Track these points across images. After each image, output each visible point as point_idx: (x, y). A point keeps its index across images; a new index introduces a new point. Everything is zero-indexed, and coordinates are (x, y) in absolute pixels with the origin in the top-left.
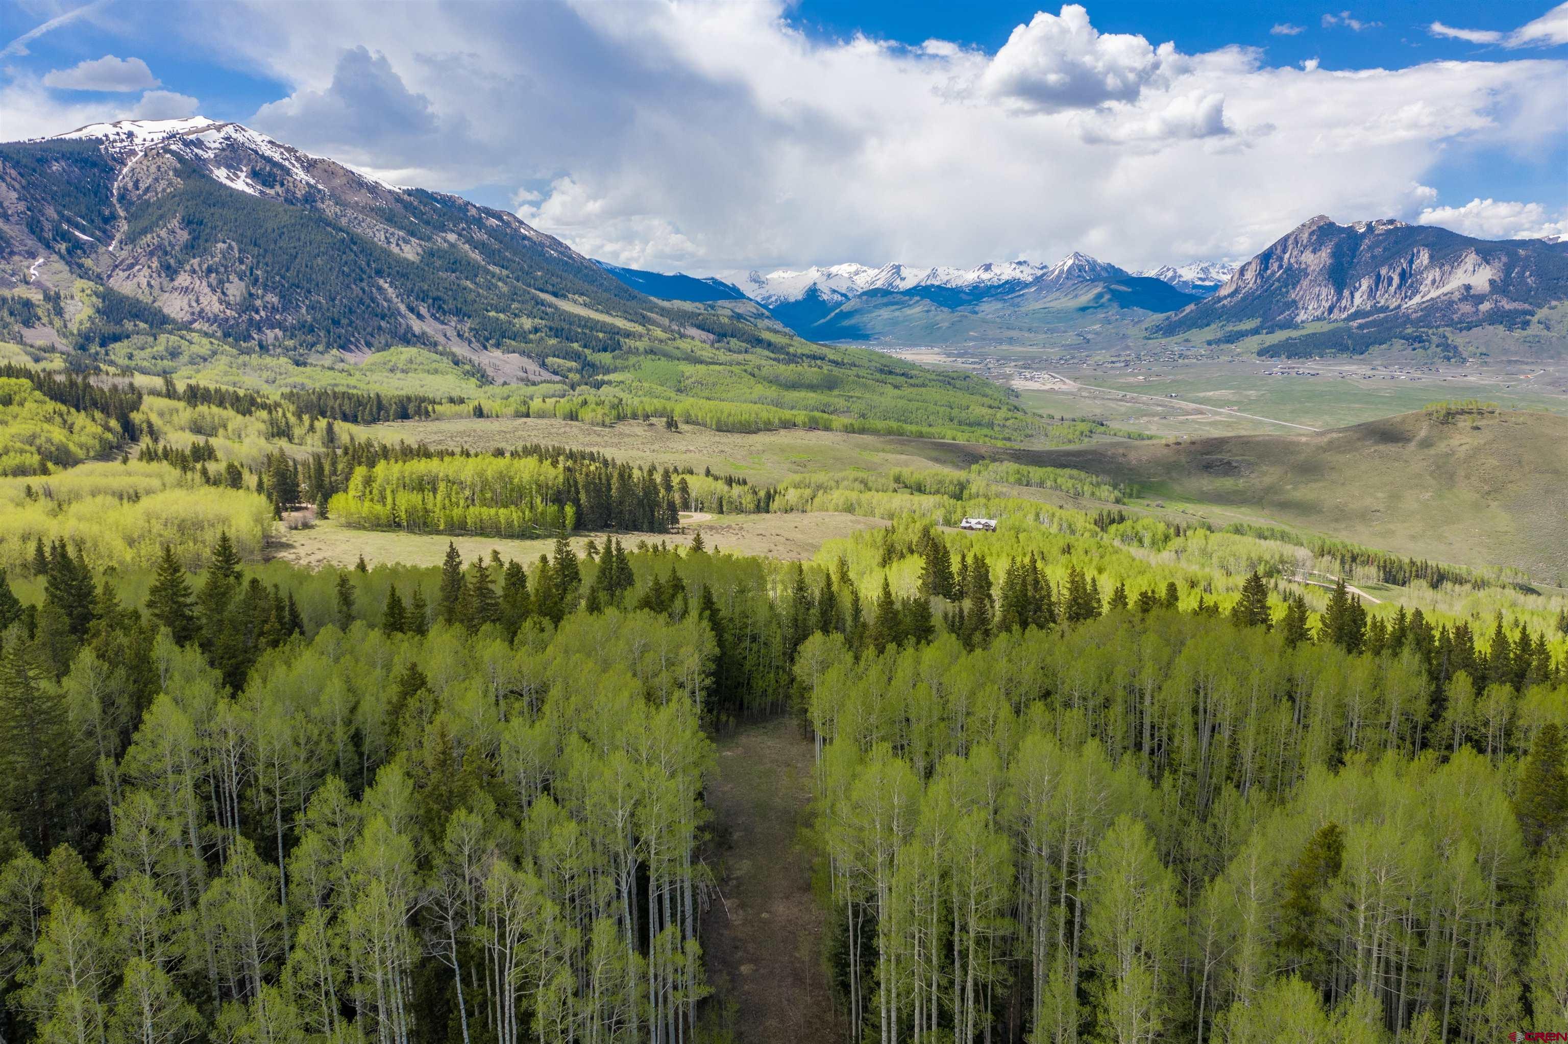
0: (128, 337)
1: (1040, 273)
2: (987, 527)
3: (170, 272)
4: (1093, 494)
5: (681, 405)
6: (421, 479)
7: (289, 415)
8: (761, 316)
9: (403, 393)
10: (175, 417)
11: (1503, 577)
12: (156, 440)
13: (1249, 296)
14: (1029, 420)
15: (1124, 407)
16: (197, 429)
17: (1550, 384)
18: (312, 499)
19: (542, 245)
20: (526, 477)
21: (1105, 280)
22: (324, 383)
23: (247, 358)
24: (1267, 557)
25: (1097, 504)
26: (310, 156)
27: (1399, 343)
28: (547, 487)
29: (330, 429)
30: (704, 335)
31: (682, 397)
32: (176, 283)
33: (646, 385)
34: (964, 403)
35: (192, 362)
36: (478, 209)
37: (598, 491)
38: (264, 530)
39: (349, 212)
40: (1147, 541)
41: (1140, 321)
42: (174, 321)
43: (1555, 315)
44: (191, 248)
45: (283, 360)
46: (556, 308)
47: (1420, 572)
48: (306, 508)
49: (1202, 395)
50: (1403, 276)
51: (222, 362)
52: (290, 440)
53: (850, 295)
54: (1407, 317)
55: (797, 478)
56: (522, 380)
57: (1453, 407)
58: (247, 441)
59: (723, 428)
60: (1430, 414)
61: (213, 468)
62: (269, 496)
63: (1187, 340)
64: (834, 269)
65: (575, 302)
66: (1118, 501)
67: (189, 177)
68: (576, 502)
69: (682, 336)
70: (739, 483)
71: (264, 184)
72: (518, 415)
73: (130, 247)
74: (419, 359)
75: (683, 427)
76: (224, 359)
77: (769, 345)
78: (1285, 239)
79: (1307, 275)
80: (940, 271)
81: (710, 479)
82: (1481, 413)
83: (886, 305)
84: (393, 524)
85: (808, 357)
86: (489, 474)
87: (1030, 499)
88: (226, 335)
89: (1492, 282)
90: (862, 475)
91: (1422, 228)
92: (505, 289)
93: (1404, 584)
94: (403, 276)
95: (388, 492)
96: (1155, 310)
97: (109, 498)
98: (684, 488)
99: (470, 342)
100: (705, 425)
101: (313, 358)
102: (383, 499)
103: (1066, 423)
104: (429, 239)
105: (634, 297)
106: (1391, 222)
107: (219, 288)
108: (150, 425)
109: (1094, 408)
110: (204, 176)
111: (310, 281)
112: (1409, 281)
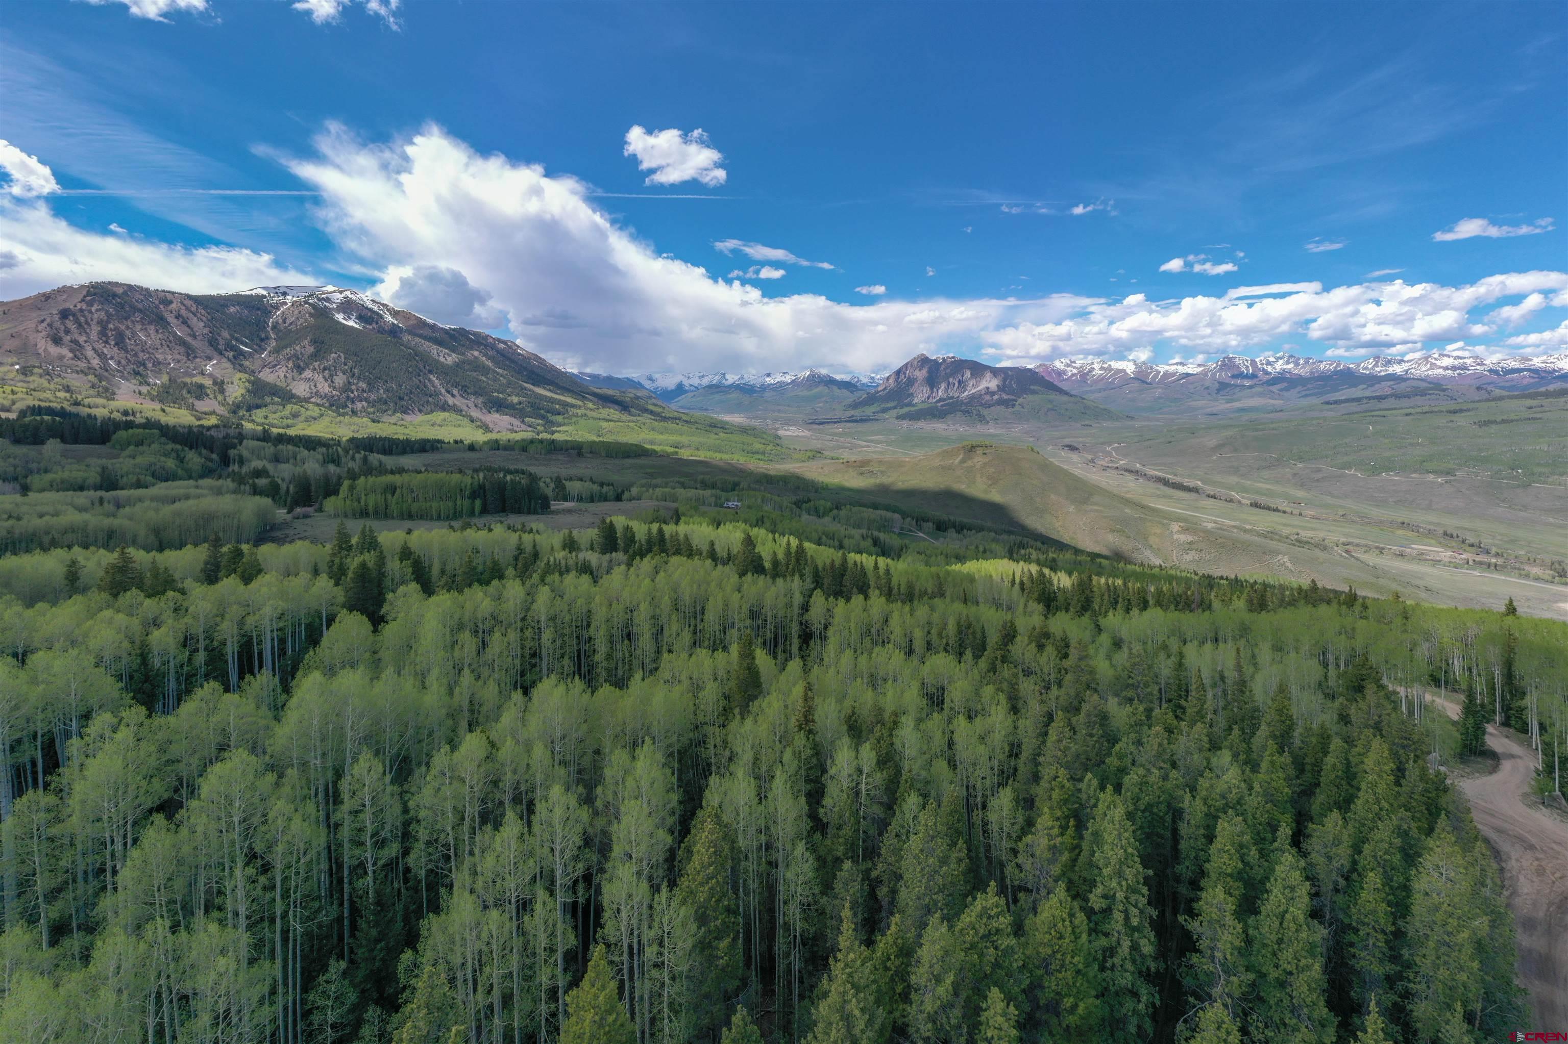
0: (266, 406)
1: (794, 378)
2: (737, 506)
3: (300, 369)
8: (651, 397)
10: (261, 452)
13: (891, 390)
14: (783, 451)
15: (831, 444)
20: (453, 484)
21: (824, 382)
22: (389, 432)
24: (878, 519)
26: (396, 309)
27: (959, 414)
28: (466, 490)
29: (365, 458)
32: (303, 376)
33: (580, 433)
36: (494, 339)
39: (417, 339)
42: (299, 397)
43: (1026, 401)
44: (315, 356)
45: (365, 419)
46: (533, 391)
49: (869, 438)
50: (959, 382)
51: (326, 421)
53: (699, 387)
54: (962, 401)
57: (977, 444)
60: (966, 447)
61: (260, 482)
65: (545, 389)
67: (319, 317)
68: (483, 498)
69: (603, 406)
70: (608, 485)
71: (366, 323)
73: (276, 355)
74: (450, 419)
77: (651, 412)
78: (907, 364)
79: (917, 381)
80: (746, 376)
82: (987, 446)
83: (717, 393)
88: (331, 405)
89: (998, 386)
91: (966, 361)
92: (504, 381)
94: (445, 373)
95: (363, 495)
99: (481, 409)
101: (385, 418)
102: (359, 499)
103: (801, 452)
104: (463, 354)
106: (953, 357)
107: (330, 379)
110: (329, 317)
111: (388, 375)
112: (962, 385)
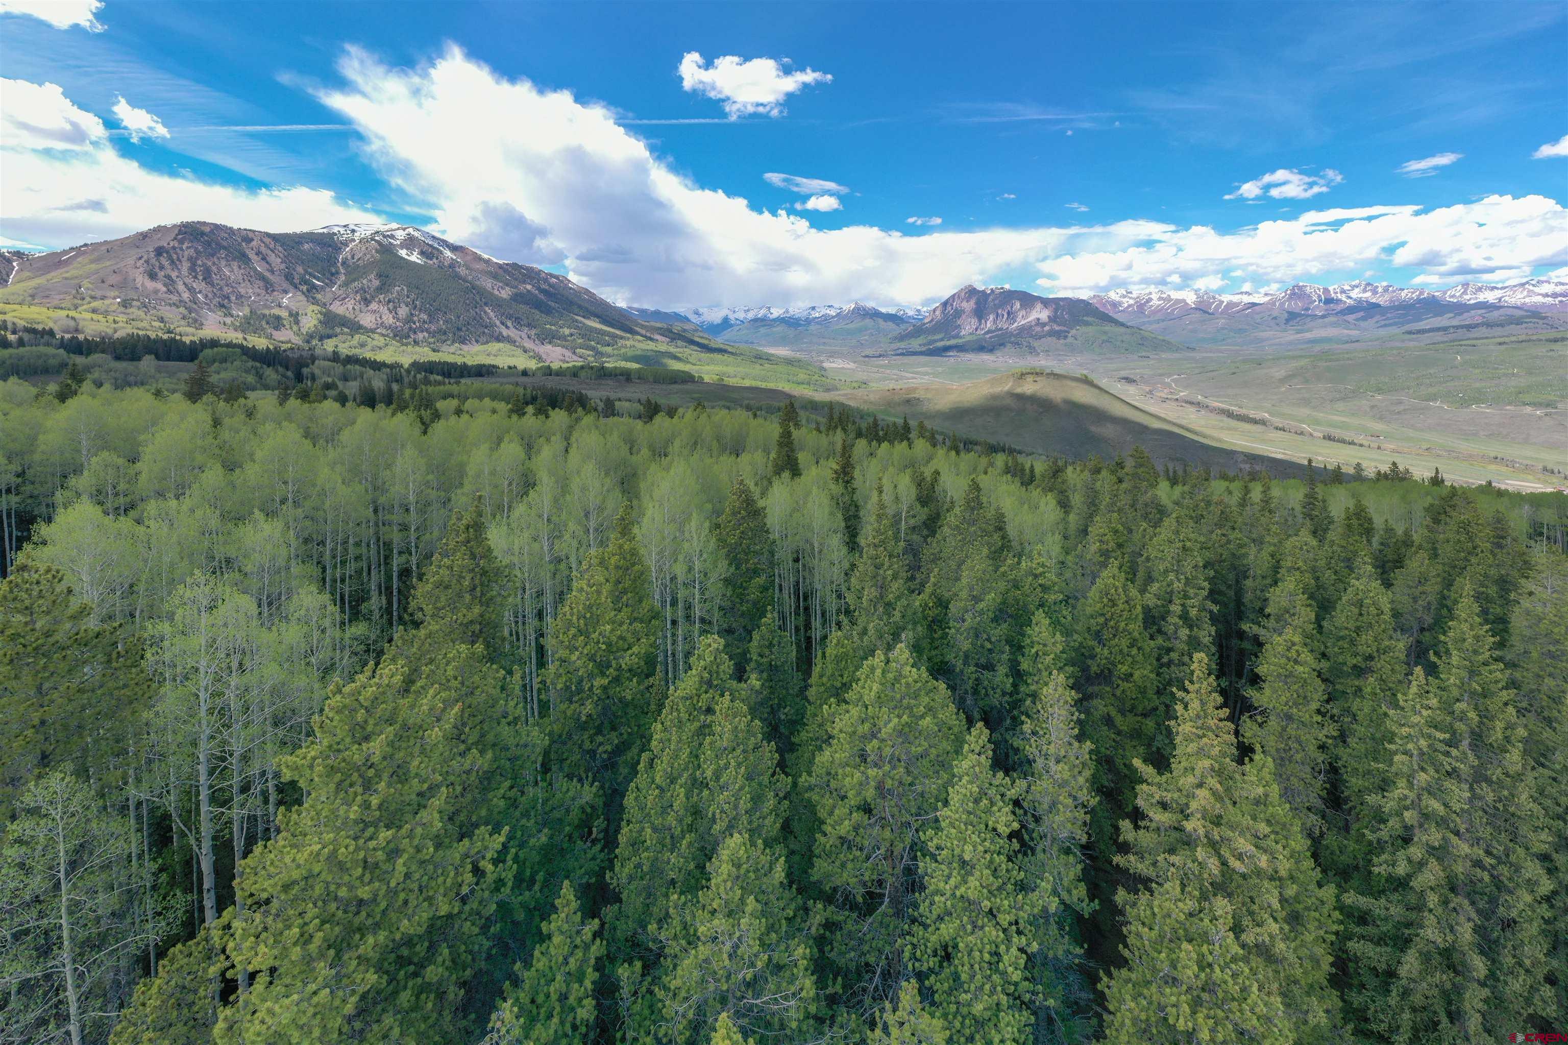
0: (336, 336)
1: (839, 311)
3: (367, 302)
8: (697, 330)
13: (938, 322)
14: (828, 381)
19: (579, 292)
21: (870, 315)
26: (455, 244)
27: (1008, 346)
30: (664, 339)
32: (369, 308)
34: (796, 373)
36: (545, 273)
39: (473, 273)
42: (366, 328)
43: (1079, 333)
44: (380, 289)
45: (426, 349)
46: (584, 324)
50: (1008, 313)
53: (744, 321)
54: (1011, 333)
56: (562, 360)
65: (594, 321)
67: (384, 253)
71: (427, 258)
72: (545, 374)
73: (345, 288)
77: (699, 345)
78: (954, 295)
79: (964, 313)
80: (790, 310)
82: (1037, 374)
83: (762, 326)
85: (718, 350)
88: (396, 336)
89: (1049, 317)
91: (1016, 291)
94: (499, 306)
99: (534, 341)
101: (444, 347)
104: (516, 287)
106: (1002, 288)
107: (394, 310)
110: (393, 253)
111: (447, 307)
112: (1011, 316)
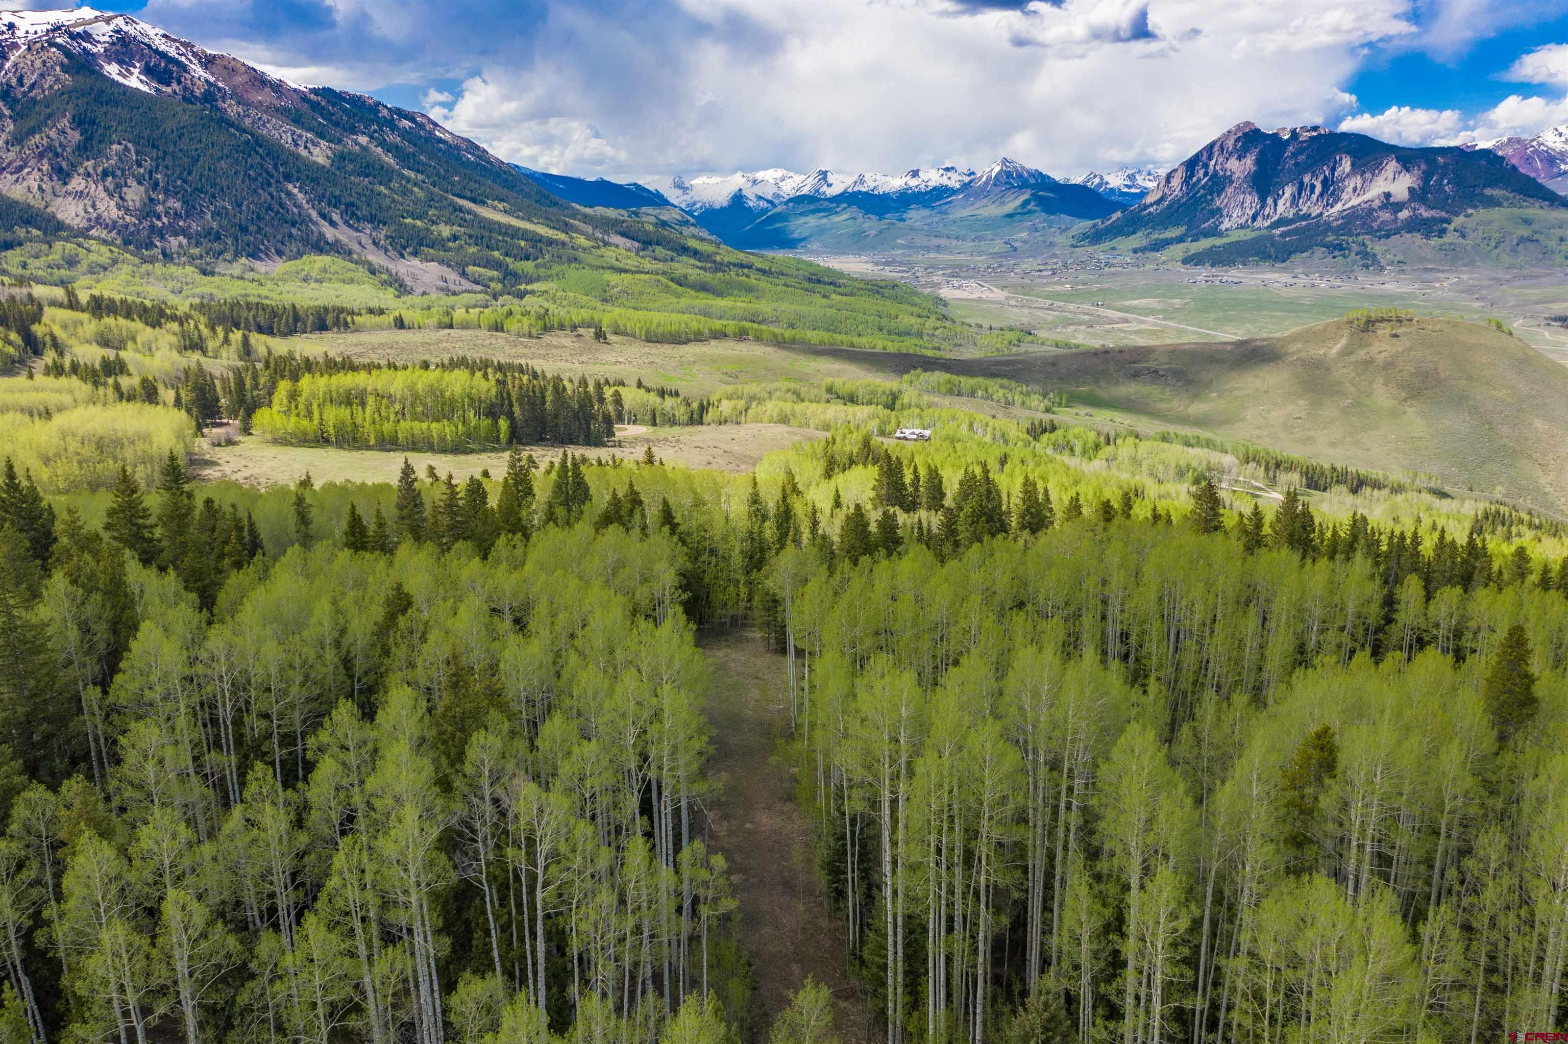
0: (20, 244)
1: (967, 179)
2: (921, 436)
3: (63, 175)
4: (1023, 403)
5: (609, 316)
6: (348, 393)
7: (202, 327)
8: (686, 223)
9: (319, 303)
10: (80, 330)
11: (1417, 482)
12: (61, 354)
13: (1176, 202)
14: (958, 330)
15: (1051, 316)
16: (104, 342)
17: (1463, 292)
18: (234, 414)
19: (457, 148)
20: (458, 390)
21: (1032, 187)
22: (234, 293)
23: (150, 267)
24: (1195, 464)
25: (1028, 413)
26: (209, 52)
27: (1320, 251)
28: (480, 401)
29: (246, 341)
30: (629, 243)
31: (608, 307)
32: (69, 187)
33: (570, 294)
34: (893, 312)
35: (91, 271)
36: (390, 110)
37: (532, 404)
38: (186, 446)
39: (253, 112)
40: (1078, 449)
41: (1067, 229)
42: (69, 228)
43: (1471, 223)
44: (85, 149)
45: (189, 269)
46: (475, 215)
47: (1340, 477)
48: (227, 424)
49: (1127, 303)
50: (1325, 183)
51: (124, 271)
52: (204, 353)
53: (776, 202)
54: (1328, 224)
55: (730, 389)
56: (442, 289)
57: (1373, 315)
58: (158, 354)
59: (652, 338)
60: (1351, 322)
61: (125, 382)
62: (189, 411)
63: (1113, 248)
64: (760, 175)
65: (494, 208)
66: (1048, 410)
67: (78, 73)
68: (510, 415)
69: (606, 244)
70: (671, 394)
71: (159, 82)
72: (441, 326)
73: (18, 148)
74: (334, 268)
75: (612, 338)
76: (126, 269)
77: (695, 253)
78: (1212, 145)
79: (1231, 182)
80: (868, 177)
81: (642, 391)
82: (1399, 321)
83: (813, 212)
84: (321, 440)
85: (735, 265)
86: (420, 386)
87: (962, 408)
88: (127, 243)
89: (1411, 190)
90: (794, 385)
91: (1344, 135)
92: (421, 195)
93: (1325, 490)
94: (313, 180)
95: (315, 406)
96: (1081, 215)
97: (19, 415)
98: (618, 400)
99: (386, 250)
100: (634, 336)
101: (221, 267)
102: (309, 414)
103: (995, 332)
104: (339, 141)
105: (556, 204)
106: (1315, 128)
107: (116, 192)
108: (54, 338)
109: (1020, 316)
110: (93, 72)
111: (214, 185)
112: (1331, 190)
